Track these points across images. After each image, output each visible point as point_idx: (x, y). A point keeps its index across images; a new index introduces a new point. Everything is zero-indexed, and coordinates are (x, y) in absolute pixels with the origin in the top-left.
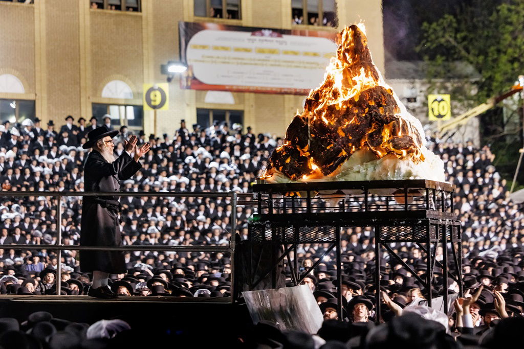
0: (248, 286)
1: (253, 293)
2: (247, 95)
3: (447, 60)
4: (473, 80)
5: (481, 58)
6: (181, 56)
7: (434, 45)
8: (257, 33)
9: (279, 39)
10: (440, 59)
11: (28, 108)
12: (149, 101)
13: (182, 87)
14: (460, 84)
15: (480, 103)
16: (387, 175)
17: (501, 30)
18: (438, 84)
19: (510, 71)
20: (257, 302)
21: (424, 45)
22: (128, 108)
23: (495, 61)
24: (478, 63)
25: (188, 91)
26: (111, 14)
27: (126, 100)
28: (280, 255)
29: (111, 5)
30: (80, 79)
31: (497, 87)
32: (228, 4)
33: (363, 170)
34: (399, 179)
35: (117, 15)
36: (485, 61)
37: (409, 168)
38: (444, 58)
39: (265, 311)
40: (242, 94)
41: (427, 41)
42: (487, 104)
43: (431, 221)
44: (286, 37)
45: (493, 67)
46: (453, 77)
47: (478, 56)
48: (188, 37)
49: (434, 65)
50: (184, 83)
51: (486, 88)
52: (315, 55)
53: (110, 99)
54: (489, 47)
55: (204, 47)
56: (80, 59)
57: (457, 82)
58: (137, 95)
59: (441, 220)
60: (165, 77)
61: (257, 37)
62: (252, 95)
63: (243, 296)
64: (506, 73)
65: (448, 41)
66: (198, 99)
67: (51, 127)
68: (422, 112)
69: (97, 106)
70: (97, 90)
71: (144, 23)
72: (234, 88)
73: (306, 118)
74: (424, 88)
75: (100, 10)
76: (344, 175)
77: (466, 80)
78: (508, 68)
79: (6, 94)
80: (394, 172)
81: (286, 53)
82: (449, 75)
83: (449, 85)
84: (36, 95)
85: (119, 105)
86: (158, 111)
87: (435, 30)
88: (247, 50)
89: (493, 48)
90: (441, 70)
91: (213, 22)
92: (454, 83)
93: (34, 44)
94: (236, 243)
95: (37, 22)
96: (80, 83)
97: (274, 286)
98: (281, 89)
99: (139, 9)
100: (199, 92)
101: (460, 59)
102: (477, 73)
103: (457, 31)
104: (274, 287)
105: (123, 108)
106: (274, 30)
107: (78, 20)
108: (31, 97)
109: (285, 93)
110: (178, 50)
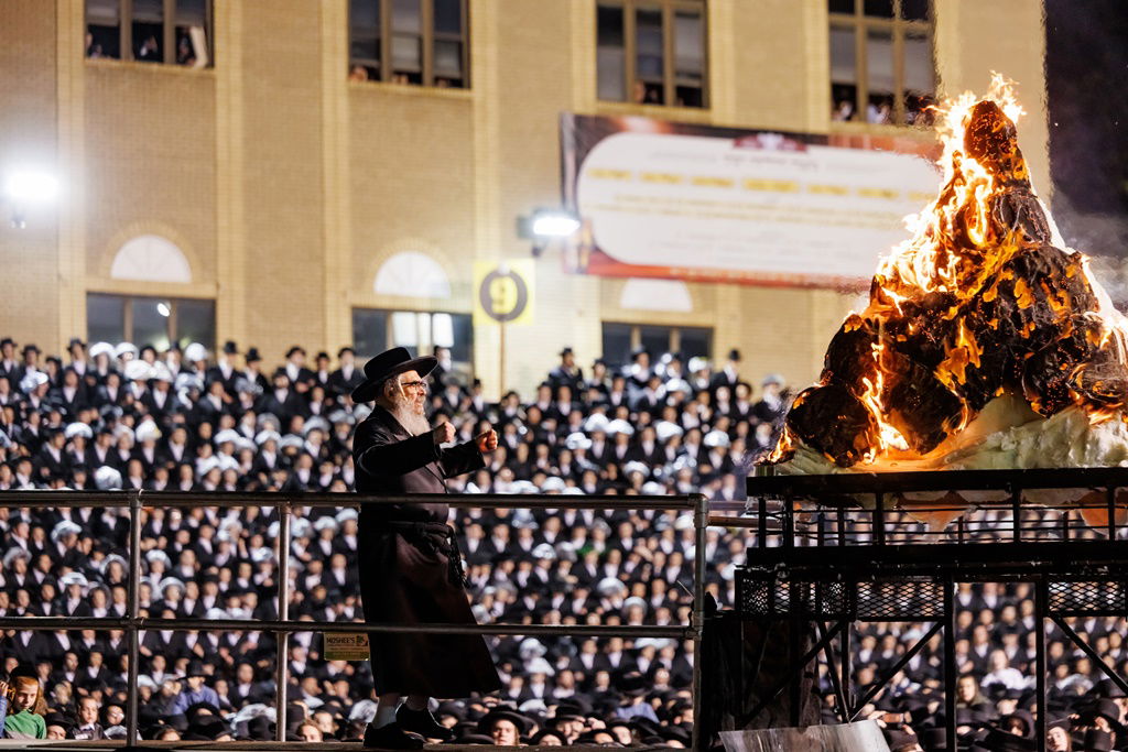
0: (732, 718)
1: (744, 736)
2: (721, 289)
6: (565, 194)
8: (747, 142)
9: (800, 157)
11: (198, 318)
12: (487, 302)
13: (566, 270)
16: (1066, 456)
22: (437, 317)
25: (580, 280)
26: (398, 95)
27: (433, 299)
28: (810, 647)
29: (399, 73)
30: (323, 248)
32: (678, 73)
33: (1008, 446)
34: (1095, 465)
35: (412, 97)
37: (1118, 440)
40: (709, 288)
44: (815, 153)
48: (583, 151)
50: (573, 261)
52: (887, 194)
53: (394, 297)
55: (619, 175)
56: (323, 201)
58: (461, 288)
60: (527, 245)
61: (747, 152)
62: (735, 290)
63: (722, 742)
66: (605, 299)
67: (254, 365)
69: (365, 315)
70: (363, 276)
71: (477, 115)
72: (692, 273)
73: (873, 320)
75: (372, 85)
76: (963, 454)
79: (148, 283)
80: (1084, 449)
81: (816, 189)
84: (218, 286)
85: (417, 312)
86: (510, 326)
88: (723, 183)
91: (641, 114)
93: (215, 166)
94: (706, 616)
95: (221, 111)
96: (323, 258)
97: (795, 720)
98: (802, 276)
99: (465, 83)
100: (607, 282)
104: (794, 722)
105: (425, 318)
106: (788, 135)
107: (321, 106)
108: (206, 291)
109: (812, 286)
110: (557, 182)
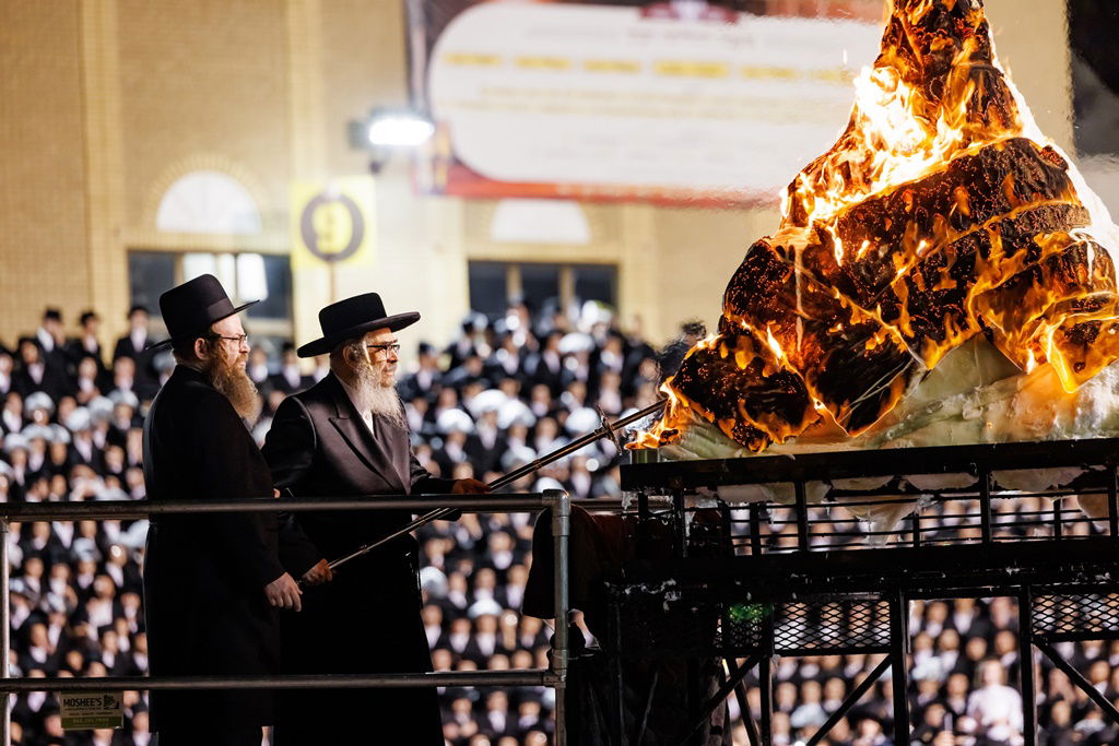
2: (628, 213)
6: (412, 87)
8: (658, 11)
9: (730, 29)
12: (310, 239)
13: (417, 191)
22: (244, 260)
25: (436, 204)
27: (237, 235)
30: (86, 170)
40: (613, 209)
44: (750, 24)
48: (436, 29)
50: (425, 178)
53: (184, 233)
55: (485, 60)
56: (81, 106)
58: (275, 219)
60: (362, 159)
61: (660, 25)
62: (646, 214)
66: (471, 229)
69: (144, 258)
70: (140, 205)
72: (588, 192)
81: (752, 73)
85: (215, 253)
86: (342, 266)
88: (625, 68)
96: (83, 183)
100: (472, 206)
105: (226, 261)
106: (714, 2)
110: (402, 71)
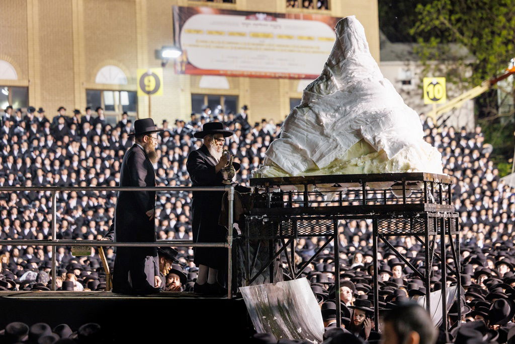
0: (245, 281)
1: (250, 288)
2: (241, 79)
3: (441, 42)
4: (468, 62)
5: (475, 40)
6: (175, 40)
7: (429, 28)
8: (251, 17)
9: (274, 23)
10: (434, 42)
11: (21, 94)
12: (143, 87)
13: (176, 72)
14: (454, 67)
15: (475, 85)
16: (384, 168)
17: (495, 12)
18: (433, 67)
19: (504, 53)
20: (255, 297)
21: (418, 27)
22: (122, 93)
23: (489, 43)
24: (472, 45)
25: (182, 76)
27: (120, 85)
30: (73, 65)
31: (491, 69)
33: (360, 164)
34: (397, 172)
36: (480, 43)
37: (407, 161)
38: (438, 40)
39: (262, 306)
40: (237, 79)
41: (422, 23)
42: (481, 86)
43: (429, 215)
44: (280, 21)
45: (487, 49)
46: (448, 59)
47: (472, 38)
48: (182, 22)
49: (429, 48)
50: (179, 68)
51: (480, 71)
52: (310, 38)
53: (104, 85)
54: (484, 28)
55: (198, 32)
56: (73, 44)
57: (452, 65)
58: (132, 80)
59: (439, 213)
60: (160, 62)
61: (252, 21)
62: (247, 80)
63: (241, 291)
64: (500, 55)
65: (442, 23)
66: (193, 84)
68: (417, 94)
69: (91, 92)
70: (90, 76)
71: (138, 7)
72: (229, 73)
74: (419, 71)
76: (342, 168)
77: (460, 62)
78: (502, 50)
80: (392, 165)
81: (280, 37)
82: (443, 57)
83: (443, 67)
84: (29, 81)
85: (113, 91)
86: (153, 96)
87: (429, 12)
88: (241, 34)
89: (487, 30)
90: (435, 52)
91: (207, 6)
92: (449, 65)
93: (27, 30)
94: (233, 237)
95: (29, 7)
96: (73, 69)
98: (275, 73)
100: (193, 77)
101: (455, 41)
102: (471, 55)
103: (451, 12)
104: (271, 281)
105: (117, 93)
106: (269, 14)
107: (72, 5)
108: (24, 83)
109: (280, 77)
110: (172, 35)
